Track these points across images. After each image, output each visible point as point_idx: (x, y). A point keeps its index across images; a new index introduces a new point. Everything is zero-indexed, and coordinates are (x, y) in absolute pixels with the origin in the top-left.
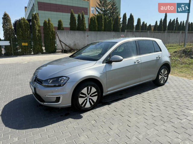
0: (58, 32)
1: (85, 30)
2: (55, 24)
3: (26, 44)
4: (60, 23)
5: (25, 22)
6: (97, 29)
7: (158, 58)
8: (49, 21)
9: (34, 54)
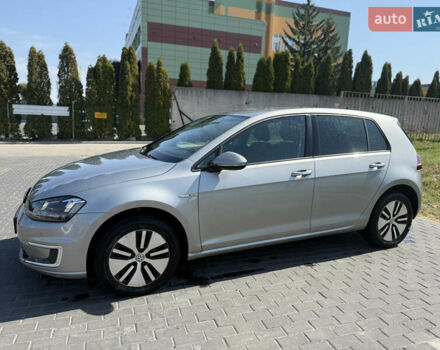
0: (178, 93)
1: (243, 90)
2: (172, 72)
3: (104, 116)
4: (184, 69)
5: (106, 67)
6: (272, 87)
7: (376, 168)
8: (159, 64)
9: (120, 139)
